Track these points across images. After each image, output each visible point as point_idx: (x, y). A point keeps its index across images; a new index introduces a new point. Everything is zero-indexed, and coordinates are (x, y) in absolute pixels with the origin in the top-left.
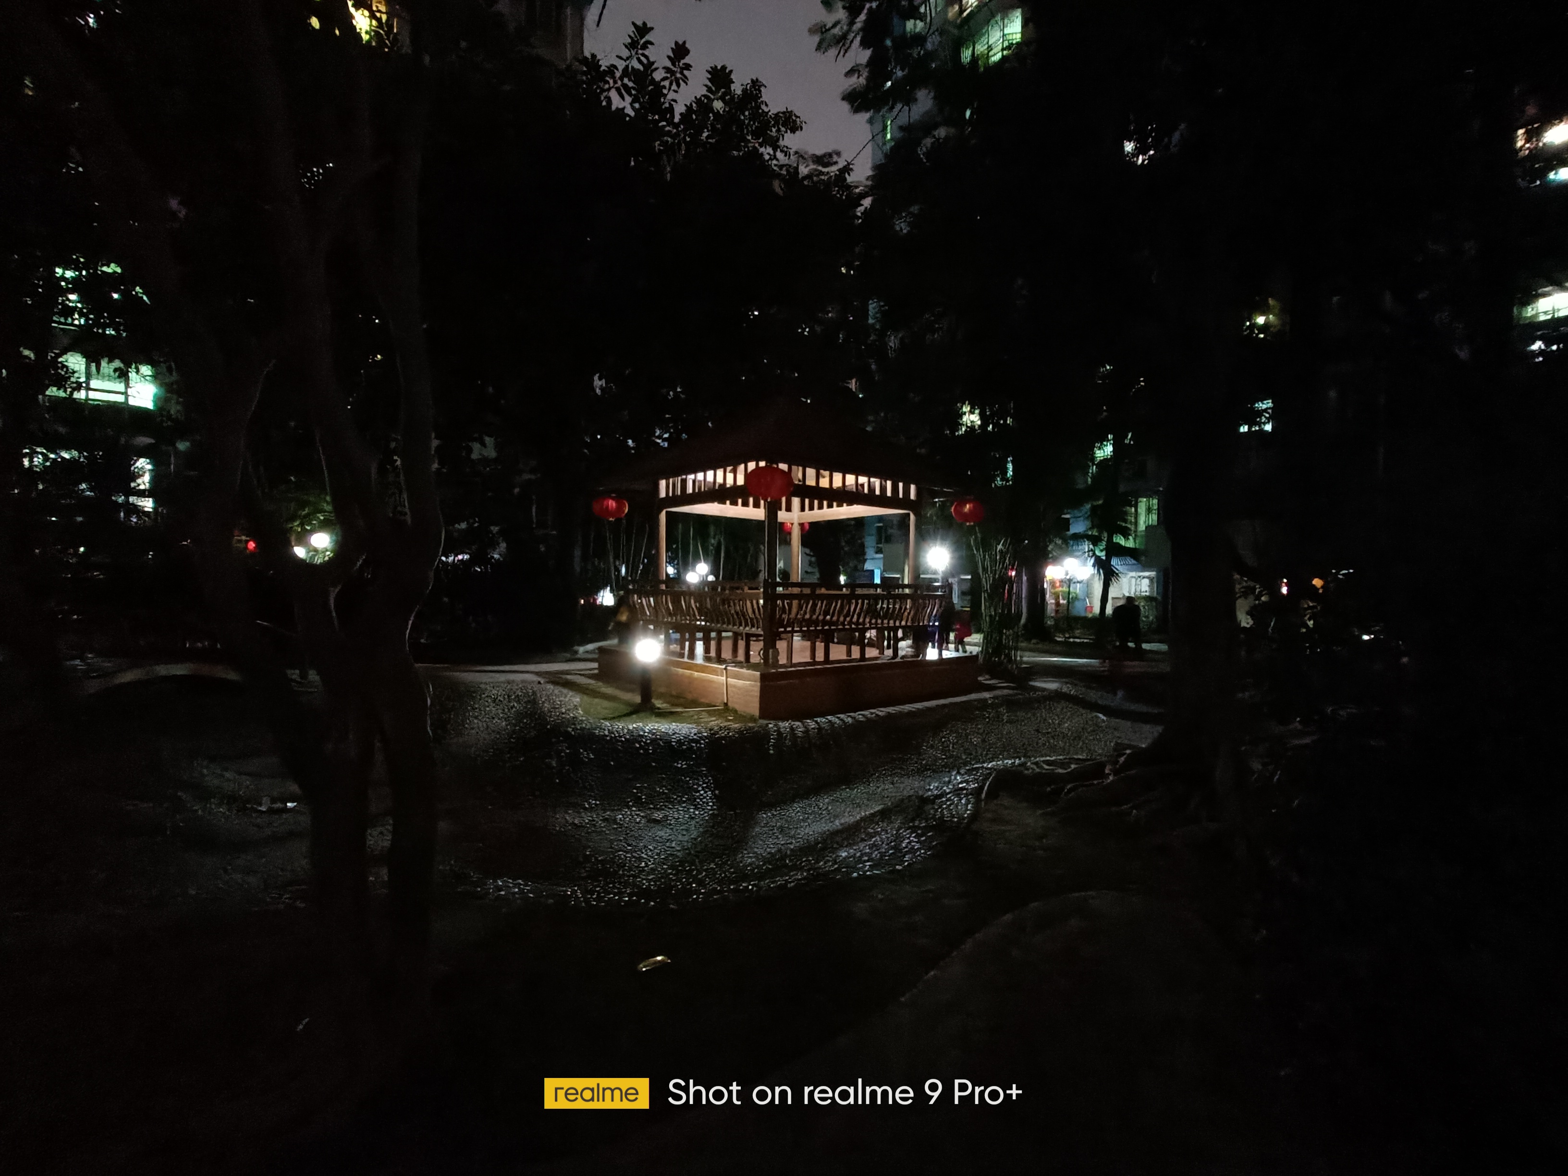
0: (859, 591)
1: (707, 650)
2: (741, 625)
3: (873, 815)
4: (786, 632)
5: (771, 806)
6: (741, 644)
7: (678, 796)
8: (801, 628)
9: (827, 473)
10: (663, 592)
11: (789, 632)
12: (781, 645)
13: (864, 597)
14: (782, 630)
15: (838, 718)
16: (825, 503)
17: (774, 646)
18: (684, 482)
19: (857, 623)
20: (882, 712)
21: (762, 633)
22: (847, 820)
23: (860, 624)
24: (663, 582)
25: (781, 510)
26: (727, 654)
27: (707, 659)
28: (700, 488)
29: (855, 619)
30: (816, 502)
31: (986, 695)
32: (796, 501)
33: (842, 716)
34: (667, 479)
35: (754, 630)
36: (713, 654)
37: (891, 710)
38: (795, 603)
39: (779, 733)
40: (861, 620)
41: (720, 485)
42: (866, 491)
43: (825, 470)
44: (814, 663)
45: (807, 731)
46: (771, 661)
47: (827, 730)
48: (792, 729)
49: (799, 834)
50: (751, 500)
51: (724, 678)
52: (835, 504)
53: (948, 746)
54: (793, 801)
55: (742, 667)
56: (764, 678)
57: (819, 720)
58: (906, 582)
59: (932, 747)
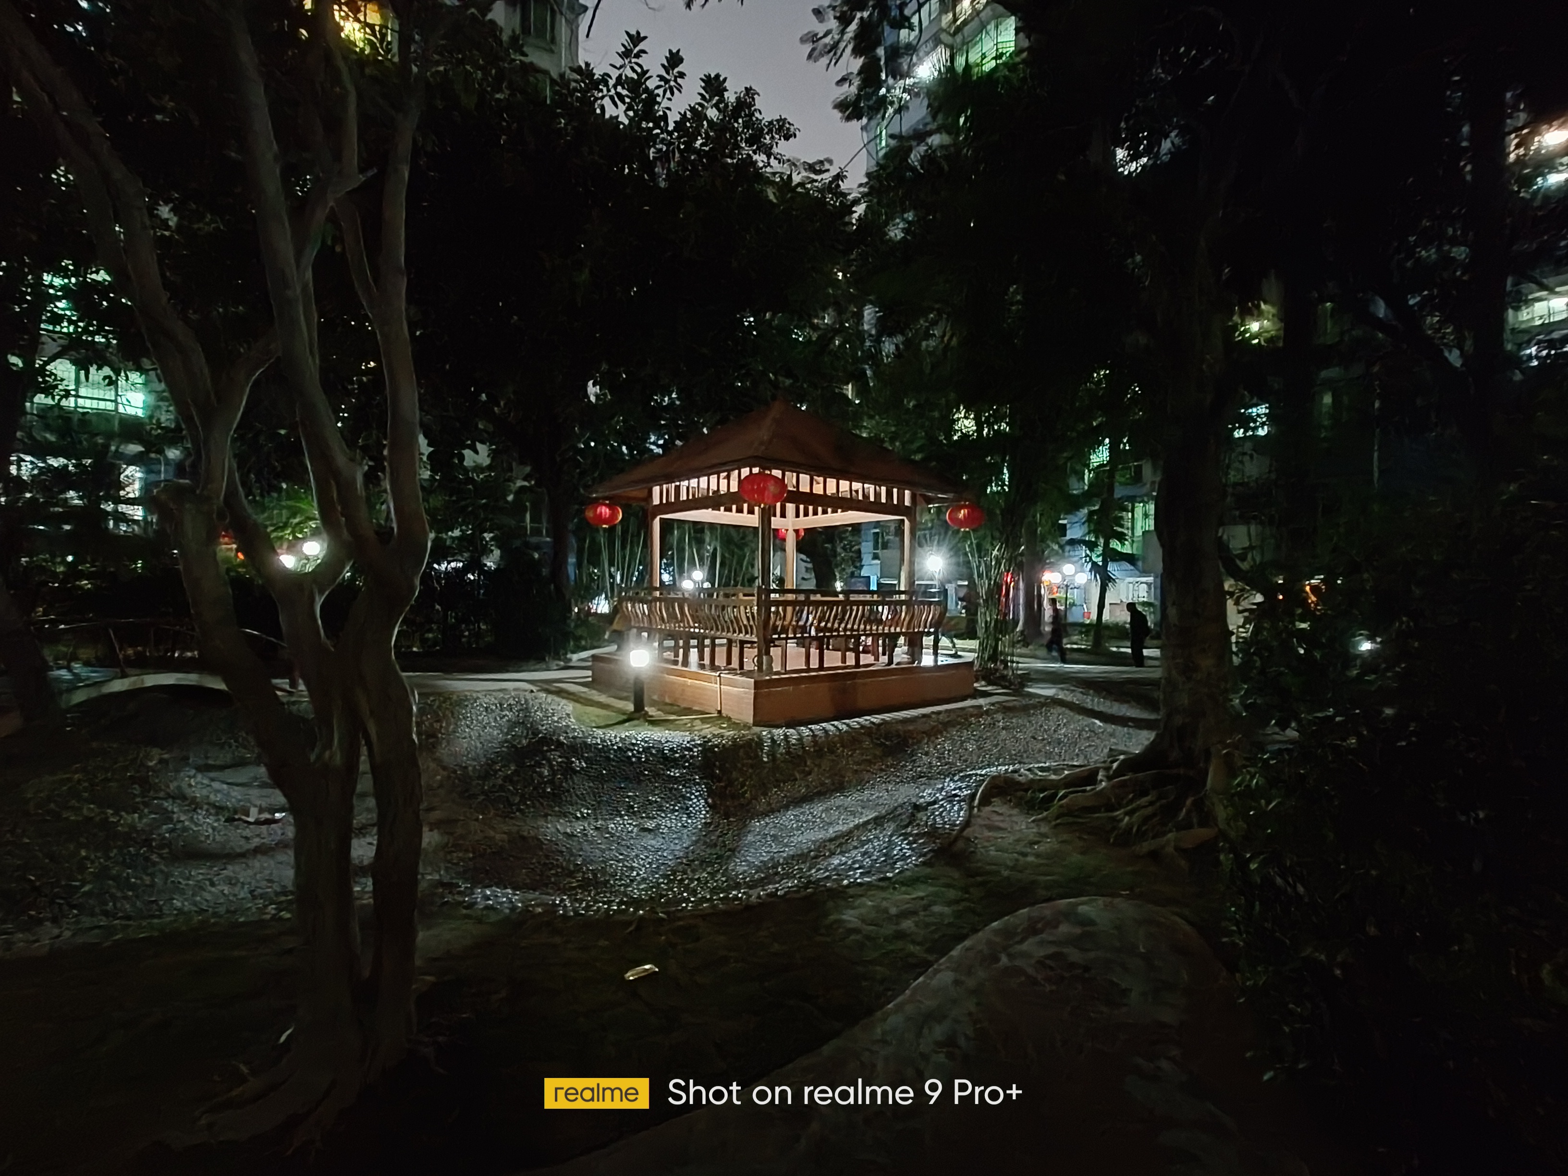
0: (854, 597)
1: (701, 657)
2: (734, 632)
3: (867, 823)
4: (779, 639)
5: (765, 814)
6: (735, 651)
7: (671, 805)
8: (795, 634)
9: (821, 479)
10: (656, 599)
11: (783, 639)
12: (775, 652)
13: (858, 603)
14: (776, 636)
15: (833, 725)
16: (820, 509)
17: (768, 653)
18: (678, 488)
19: (852, 630)
20: (876, 719)
21: (756, 640)
22: (841, 828)
23: (855, 631)
24: (656, 589)
25: (775, 516)
26: (720, 661)
27: (702, 667)
28: (694, 495)
29: (849, 626)
30: (811, 508)
31: (981, 701)
32: (790, 507)
33: (836, 723)
34: (661, 486)
35: (748, 637)
36: (707, 661)
37: (887, 716)
38: (789, 609)
39: (773, 741)
40: (856, 627)
41: (714, 492)
42: (860, 498)
43: (819, 476)
44: (809, 670)
45: (800, 740)
46: (764, 667)
47: (821, 737)
48: (786, 736)
49: (792, 842)
50: (745, 506)
51: (718, 686)
52: (829, 510)
53: (943, 754)
54: (787, 808)
55: (736, 674)
56: (757, 686)
57: (813, 727)
58: (902, 588)
59: (927, 754)
